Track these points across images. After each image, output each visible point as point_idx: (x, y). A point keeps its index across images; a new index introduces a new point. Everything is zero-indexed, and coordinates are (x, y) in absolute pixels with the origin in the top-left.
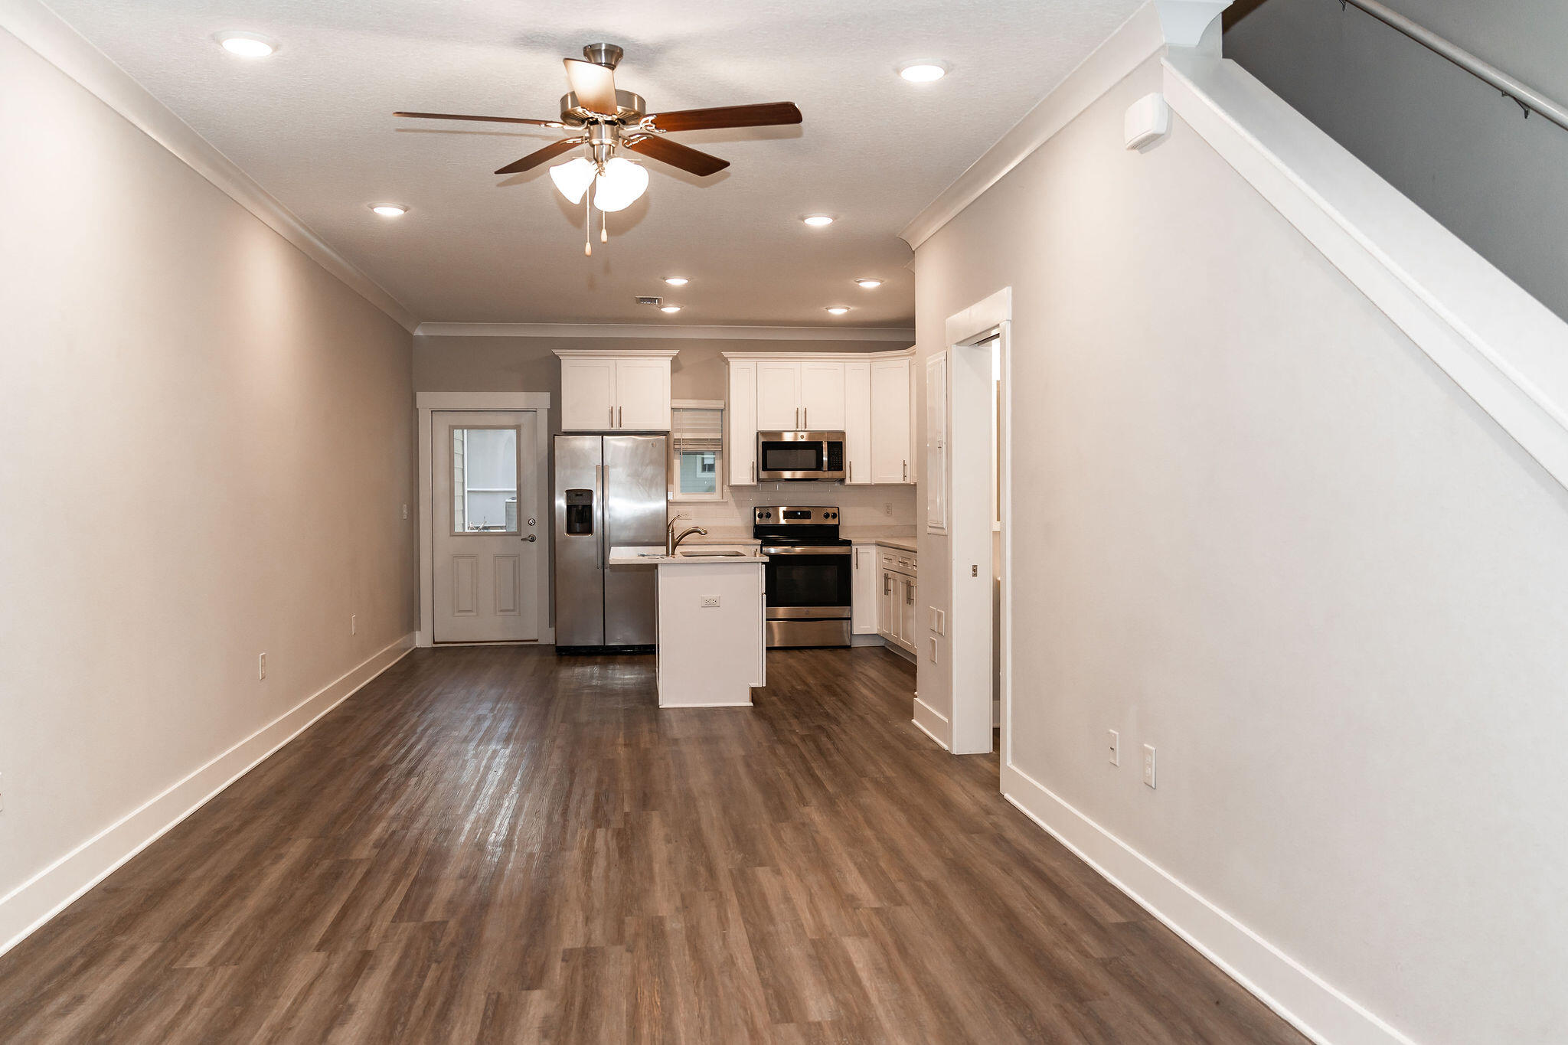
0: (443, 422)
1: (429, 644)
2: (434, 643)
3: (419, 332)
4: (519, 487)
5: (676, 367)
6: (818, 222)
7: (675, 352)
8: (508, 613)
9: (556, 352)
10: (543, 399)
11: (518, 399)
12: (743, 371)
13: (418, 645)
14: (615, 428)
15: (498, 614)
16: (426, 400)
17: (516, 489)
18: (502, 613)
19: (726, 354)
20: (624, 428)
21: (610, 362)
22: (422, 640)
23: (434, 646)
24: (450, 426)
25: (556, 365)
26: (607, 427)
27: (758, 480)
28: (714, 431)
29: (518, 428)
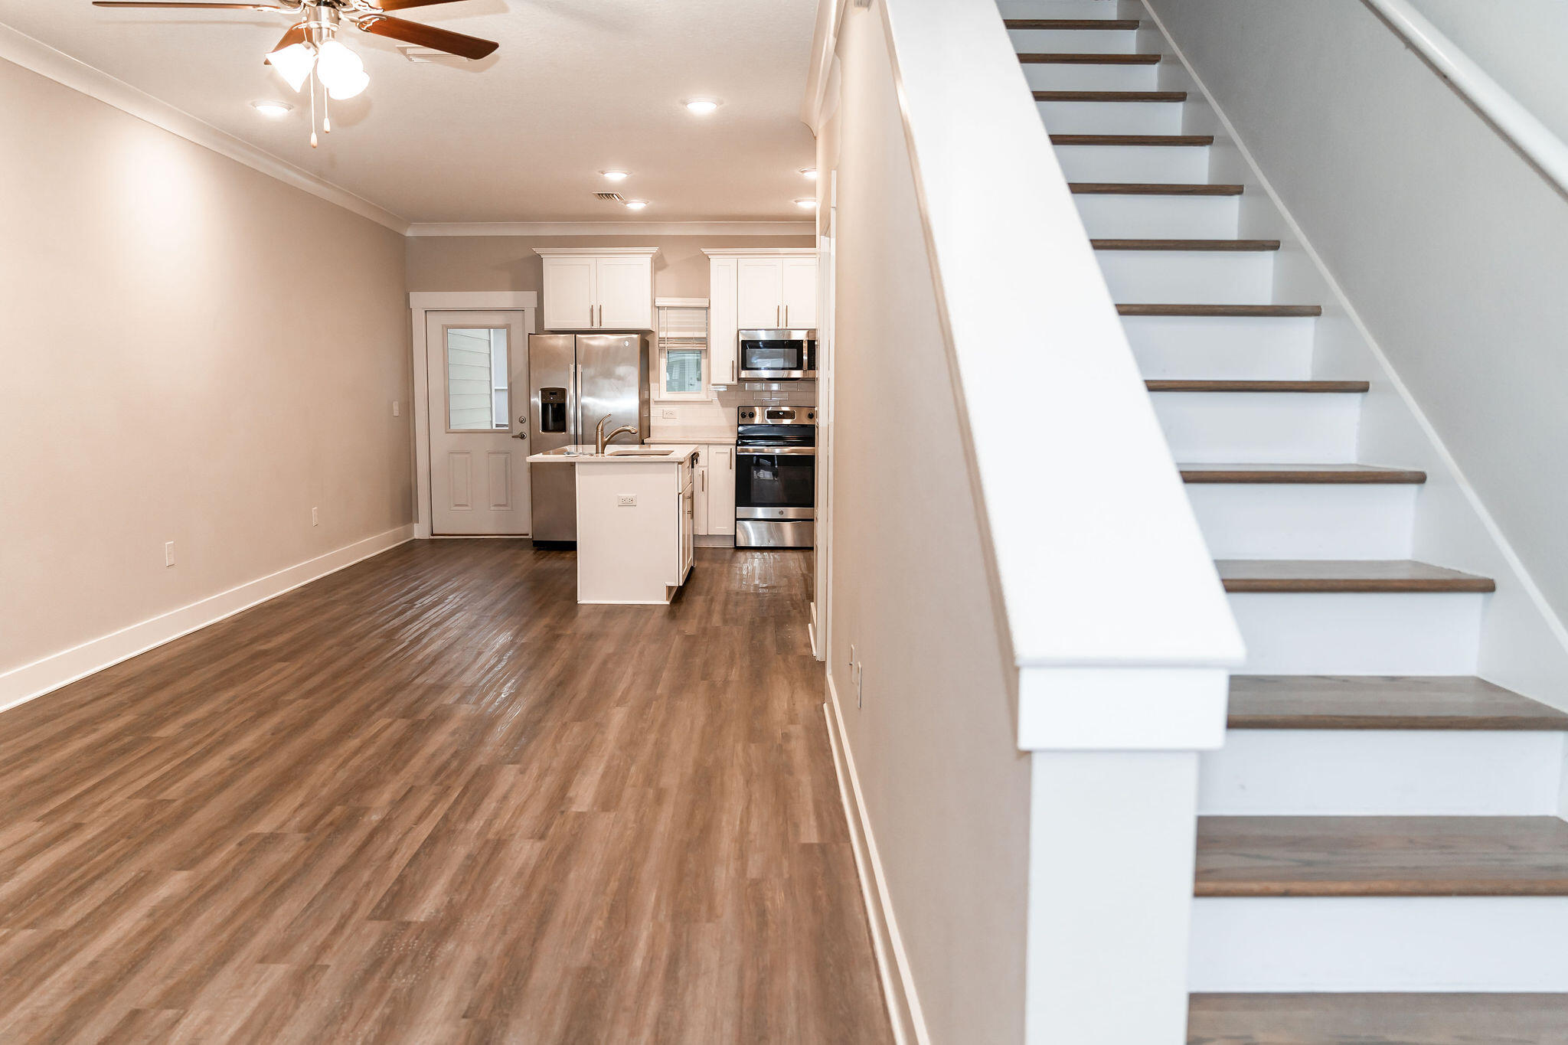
0: (436, 322)
1: (426, 536)
2: (433, 535)
3: (409, 233)
4: (510, 385)
5: (658, 264)
6: (702, 107)
7: (654, 250)
8: (502, 508)
9: (538, 251)
10: (528, 299)
11: (505, 298)
12: (722, 266)
13: (416, 536)
14: (596, 326)
15: (492, 508)
16: (420, 300)
17: (507, 388)
18: (496, 508)
19: (706, 251)
20: (604, 327)
21: (590, 260)
22: (420, 531)
23: (432, 537)
24: (443, 326)
25: (538, 262)
26: (587, 326)
27: (739, 379)
28: (700, 330)
29: (507, 327)
